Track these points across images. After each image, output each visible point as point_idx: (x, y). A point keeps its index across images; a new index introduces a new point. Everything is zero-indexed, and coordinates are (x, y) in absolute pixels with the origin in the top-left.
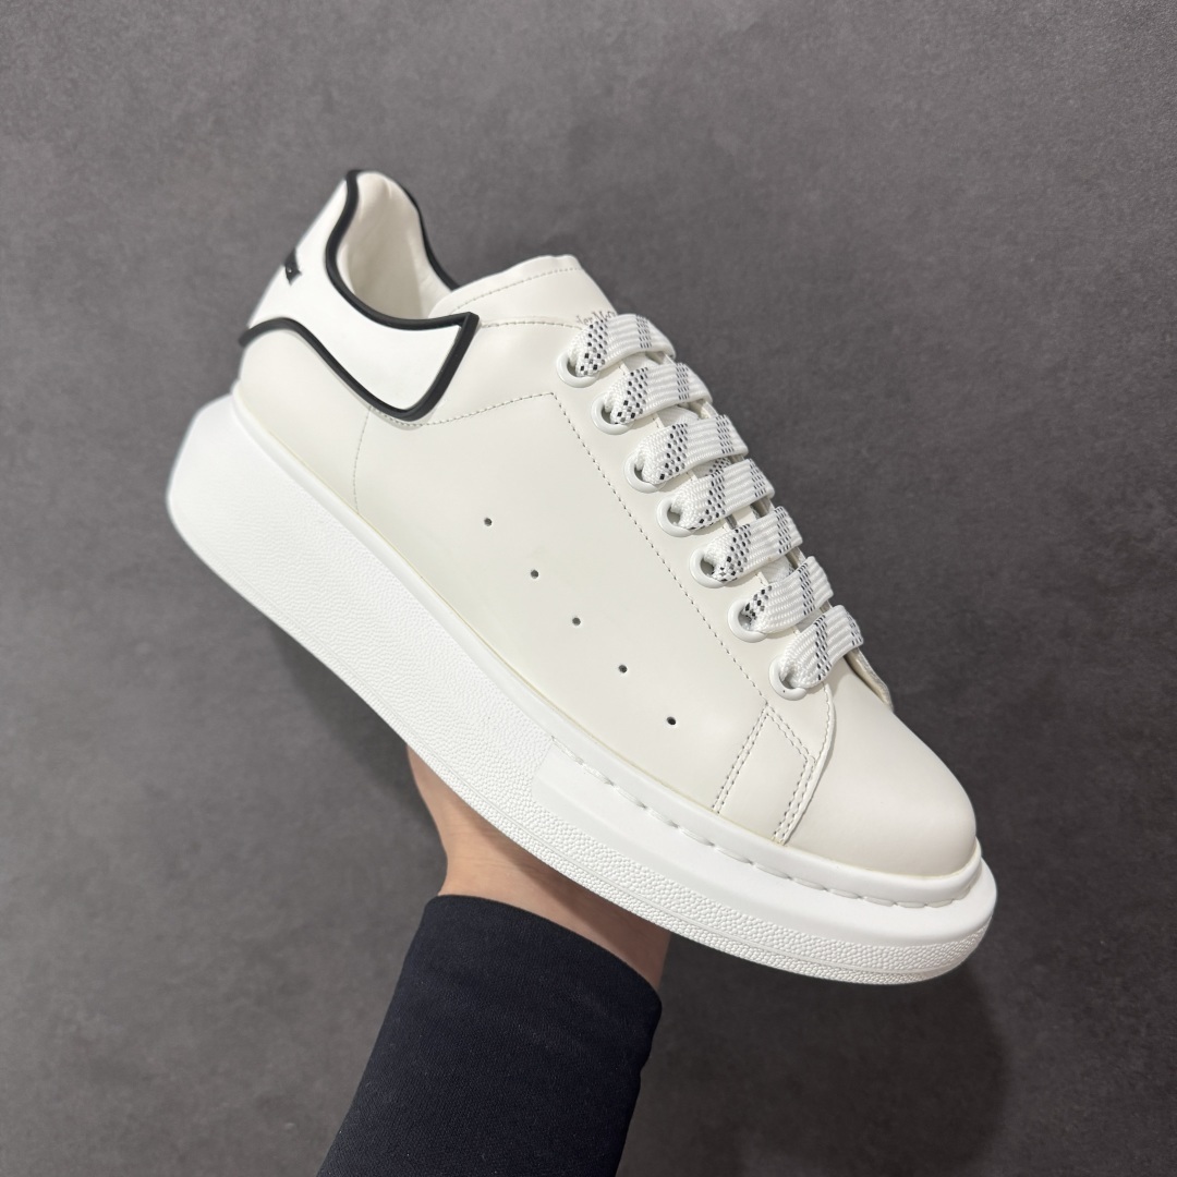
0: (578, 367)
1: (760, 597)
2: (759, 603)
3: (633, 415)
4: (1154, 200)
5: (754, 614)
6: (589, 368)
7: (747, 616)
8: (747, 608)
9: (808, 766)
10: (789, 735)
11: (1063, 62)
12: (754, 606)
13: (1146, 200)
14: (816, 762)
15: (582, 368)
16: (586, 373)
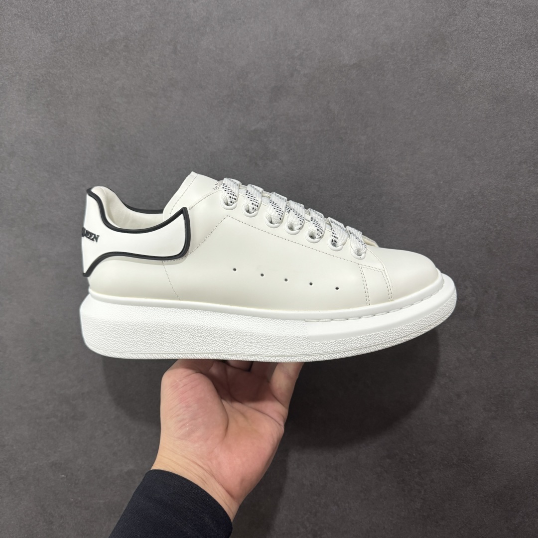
0: (229, 203)
1: (334, 235)
2: (335, 237)
3: (257, 206)
4: (492, 170)
5: (335, 241)
6: (234, 201)
7: (334, 243)
8: (332, 241)
9: (384, 274)
10: (372, 268)
11: (469, 109)
12: (334, 239)
13: (489, 169)
14: (384, 271)
15: (231, 202)
16: (233, 203)
